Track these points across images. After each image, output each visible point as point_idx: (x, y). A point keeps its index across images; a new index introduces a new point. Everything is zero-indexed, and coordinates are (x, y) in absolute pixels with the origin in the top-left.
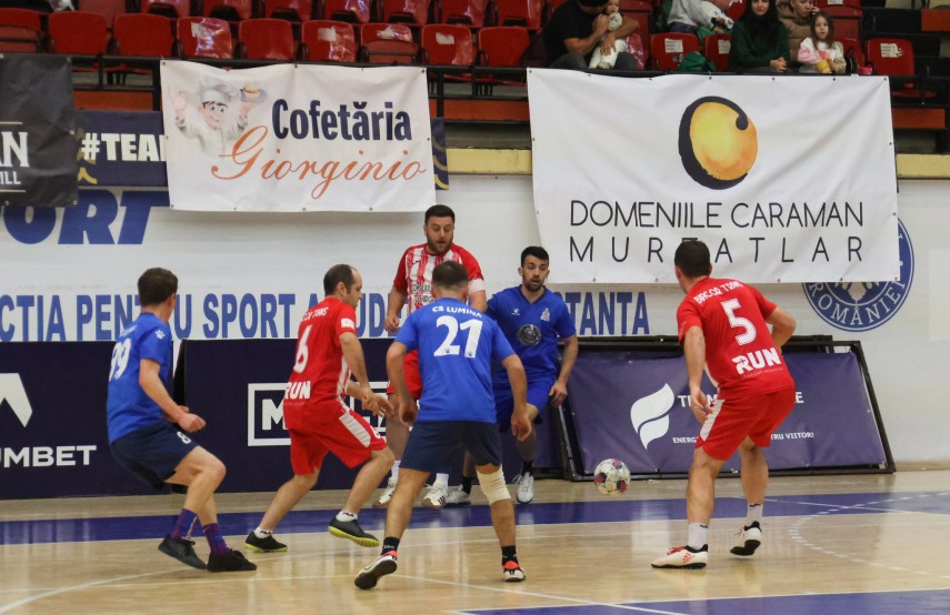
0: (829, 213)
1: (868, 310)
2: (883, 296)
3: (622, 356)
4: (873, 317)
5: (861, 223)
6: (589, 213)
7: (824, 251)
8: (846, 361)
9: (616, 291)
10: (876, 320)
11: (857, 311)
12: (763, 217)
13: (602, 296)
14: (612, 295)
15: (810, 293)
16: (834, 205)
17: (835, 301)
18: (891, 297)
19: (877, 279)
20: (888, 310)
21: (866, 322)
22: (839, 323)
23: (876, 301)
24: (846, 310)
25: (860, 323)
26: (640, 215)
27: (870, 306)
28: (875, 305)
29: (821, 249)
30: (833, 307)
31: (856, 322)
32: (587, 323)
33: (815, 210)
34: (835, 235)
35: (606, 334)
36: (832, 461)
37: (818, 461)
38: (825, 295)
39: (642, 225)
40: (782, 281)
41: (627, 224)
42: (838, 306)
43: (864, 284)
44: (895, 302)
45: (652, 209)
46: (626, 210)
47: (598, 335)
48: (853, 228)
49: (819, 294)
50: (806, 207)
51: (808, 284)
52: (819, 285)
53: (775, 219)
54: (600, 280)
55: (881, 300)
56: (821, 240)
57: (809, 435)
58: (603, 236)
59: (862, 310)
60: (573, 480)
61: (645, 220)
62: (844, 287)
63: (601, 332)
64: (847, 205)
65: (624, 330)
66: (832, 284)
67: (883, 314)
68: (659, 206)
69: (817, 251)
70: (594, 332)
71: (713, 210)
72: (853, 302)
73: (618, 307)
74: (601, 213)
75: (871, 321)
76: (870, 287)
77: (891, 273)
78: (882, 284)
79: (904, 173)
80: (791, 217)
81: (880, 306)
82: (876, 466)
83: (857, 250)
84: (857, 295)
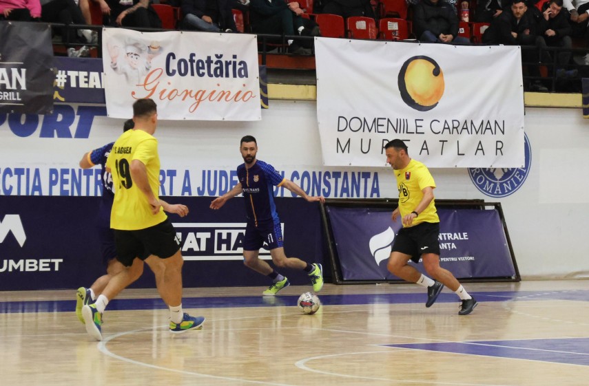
0: (486, 127)
1: (505, 185)
2: (513, 176)
3: (365, 210)
4: (508, 189)
5: (503, 133)
6: (348, 124)
7: (482, 149)
8: (493, 214)
9: (362, 171)
10: (509, 191)
11: (498, 186)
12: (449, 128)
13: (353, 174)
14: (359, 173)
15: (472, 174)
16: (489, 122)
17: (486, 179)
18: (518, 177)
19: (510, 167)
20: (516, 185)
21: (503, 193)
22: (488, 192)
23: (510, 180)
24: (492, 185)
25: (500, 193)
26: (378, 125)
27: (506, 182)
28: (509, 182)
29: (480, 148)
30: (485, 183)
31: (498, 192)
32: (344, 190)
33: (477, 124)
34: (489, 140)
35: (355, 197)
36: (485, 274)
37: (477, 274)
38: (481, 176)
39: (379, 132)
40: (458, 167)
41: (370, 131)
42: (488, 182)
43: (503, 169)
44: (520, 180)
45: (385, 122)
46: (370, 123)
47: (350, 198)
48: (499, 136)
49: (477, 175)
50: (472, 123)
51: (471, 169)
52: (477, 170)
53: (455, 130)
54: (354, 164)
55: (512, 179)
56: (480, 142)
57: (471, 258)
58: (356, 138)
59: (501, 185)
60: (337, 284)
61: (381, 129)
62: (492, 171)
63: (352, 196)
64: (496, 122)
65: (365, 195)
66: (484, 169)
67: (513, 187)
68: (389, 120)
69: (478, 149)
70: (348, 196)
71: (419, 123)
72: (496, 180)
73: (362, 181)
74: (355, 124)
75: (506, 191)
76: (506, 171)
77: (519, 163)
78: (513, 169)
79: (528, 103)
80: (463, 128)
81: (511, 183)
82: (510, 278)
83: (500, 149)
84: (499, 176)
